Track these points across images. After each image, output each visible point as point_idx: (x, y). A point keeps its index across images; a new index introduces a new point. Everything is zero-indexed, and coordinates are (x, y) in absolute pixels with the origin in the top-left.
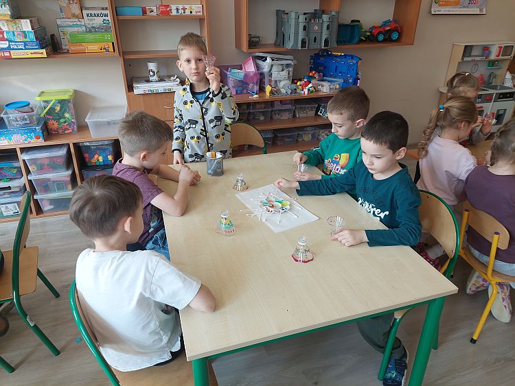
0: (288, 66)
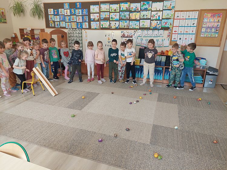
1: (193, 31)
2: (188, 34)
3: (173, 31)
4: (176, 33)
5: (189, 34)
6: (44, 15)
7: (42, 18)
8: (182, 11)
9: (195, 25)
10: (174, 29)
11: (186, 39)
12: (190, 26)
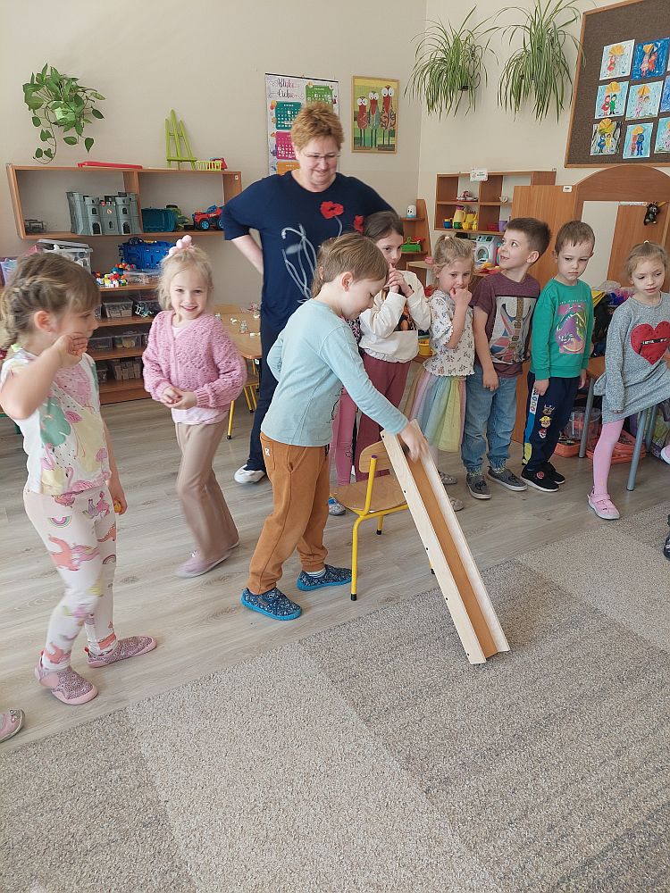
0: (82, 254)
6: (570, 89)
7: (560, 104)
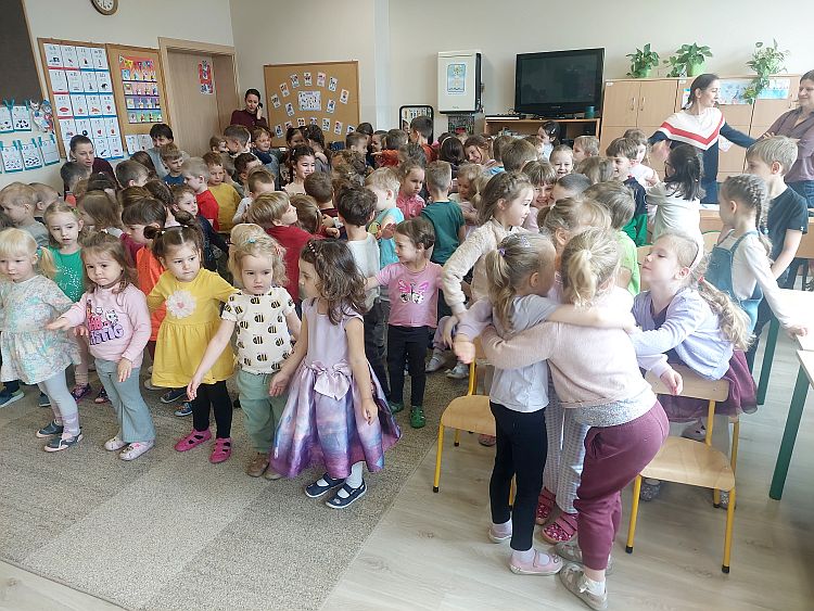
1: (109, 108)
2: (99, 117)
3: (58, 109)
4: (69, 114)
5: (103, 116)
8: (62, 43)
9: (109, 89)
10: (59, 102)
11: (100, 132)
12: (99, 93)
